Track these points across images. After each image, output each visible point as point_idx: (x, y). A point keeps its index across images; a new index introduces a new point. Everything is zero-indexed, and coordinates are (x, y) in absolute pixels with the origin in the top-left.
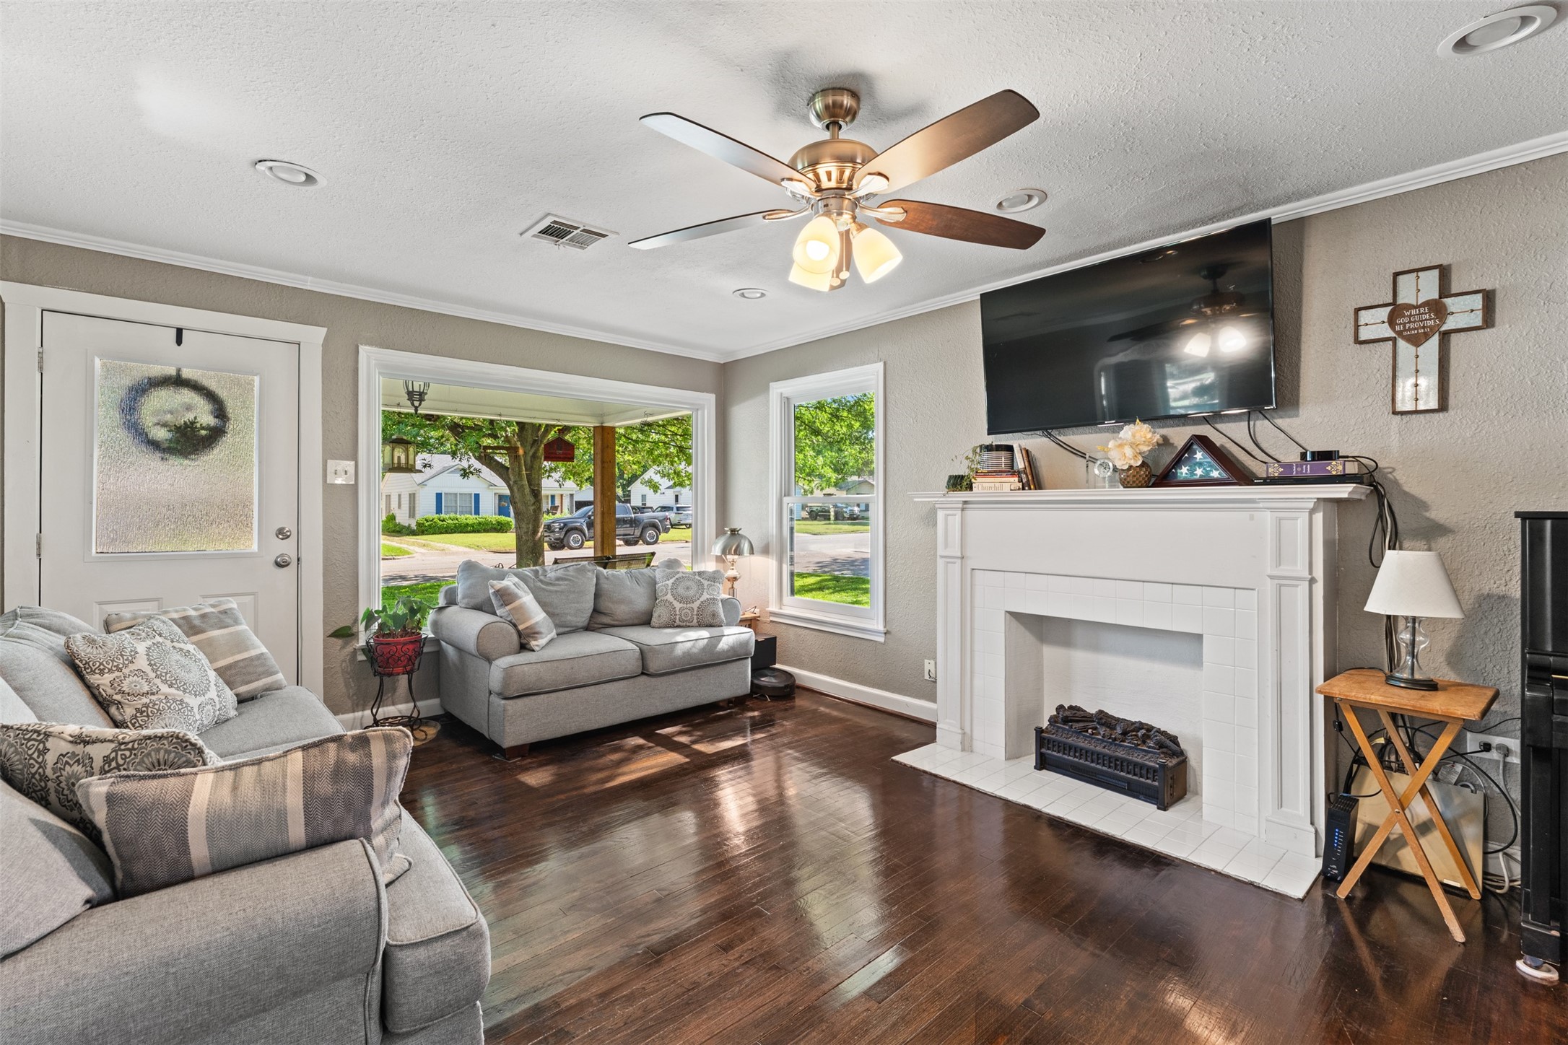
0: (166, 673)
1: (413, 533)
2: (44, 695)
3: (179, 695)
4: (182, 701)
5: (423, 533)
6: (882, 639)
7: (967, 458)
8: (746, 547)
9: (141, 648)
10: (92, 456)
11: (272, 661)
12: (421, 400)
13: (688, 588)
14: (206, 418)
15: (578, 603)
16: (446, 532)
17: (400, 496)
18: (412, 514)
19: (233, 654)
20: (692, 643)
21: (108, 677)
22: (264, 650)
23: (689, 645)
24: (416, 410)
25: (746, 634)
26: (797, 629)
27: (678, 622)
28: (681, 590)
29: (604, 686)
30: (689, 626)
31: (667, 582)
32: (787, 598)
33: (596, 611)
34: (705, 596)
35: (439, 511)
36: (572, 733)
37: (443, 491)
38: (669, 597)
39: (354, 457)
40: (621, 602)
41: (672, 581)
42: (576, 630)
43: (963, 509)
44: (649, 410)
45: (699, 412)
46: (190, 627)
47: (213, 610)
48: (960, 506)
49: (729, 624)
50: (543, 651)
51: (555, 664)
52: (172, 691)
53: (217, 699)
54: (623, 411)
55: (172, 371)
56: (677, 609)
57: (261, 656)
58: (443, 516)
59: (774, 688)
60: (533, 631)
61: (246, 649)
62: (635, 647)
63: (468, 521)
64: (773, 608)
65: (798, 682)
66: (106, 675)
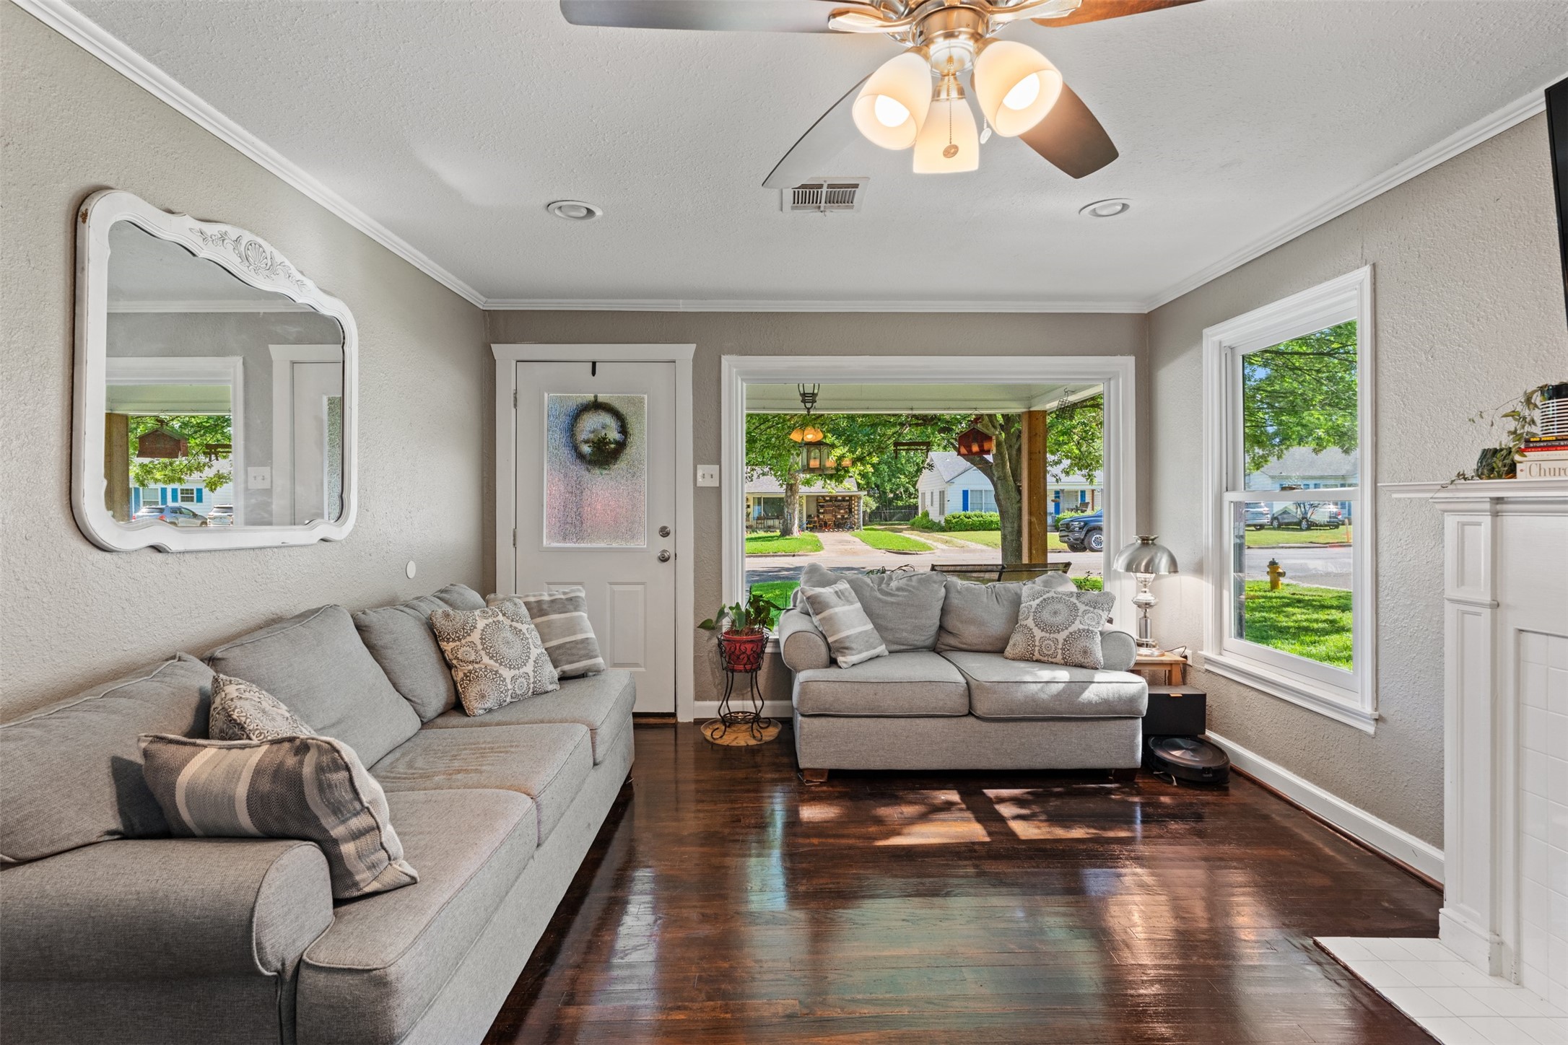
0: (491, 647)
1: (942, 530)
2: (400, 653)
3: (496, 667)
4: (497, 672)
5: (950, 530)
6: (1370, 729)
7: (1513, 414)
8: (1163, 562)
9: (481, 624)
10: (543, 469)
11: (597, 647)
12: (814, 401)
13: (1055, 613)
14: (614, 435)
15: (916, 618)
16: (972, 529)
17: (932, 493)
18: (942, 512)
19: (564, 636)
20: (1039, 686)
21: (452, 645)
22: (591, 635)
23: (1034, 687)
24: (809, 412)
25: (1135, 686)
26: (1241, 688)
27: (1037, 656)
28: (1046, 615)
29: (917, 721)
30: (1052, 663)
31: (1032, 603)
32: (1231, 641)
33: (942, 628)
34: (1077, 626)
35: (965, 508)
36: (876, 768)
37: (969, 488)
38: (1030, 623)
39: (719, 462)
40: (972, 621)
41: (1037, 601)
42: (915, 649)
43: (1495, 514)
44: (1071, 385)
45: (1112, 382)
46: (537, 610)
47: (563, 597)
48: (1487, 506)
49: (1109, 667)
50: (852, 669)
51: (856, 686)
52: (492, 662)
53: (531, 674)
54: (1047, 391)
55: (590, 397)
56: (1037, 638)
57: (585, 641)
58: (969, 513)
59: (1189, 769)
60: (842, 645)
61: (574, 633)
62: (961, 679)
63: (992, 519)
64: (1209, 652)
65: (1233, 763)
66: (451, 643)
